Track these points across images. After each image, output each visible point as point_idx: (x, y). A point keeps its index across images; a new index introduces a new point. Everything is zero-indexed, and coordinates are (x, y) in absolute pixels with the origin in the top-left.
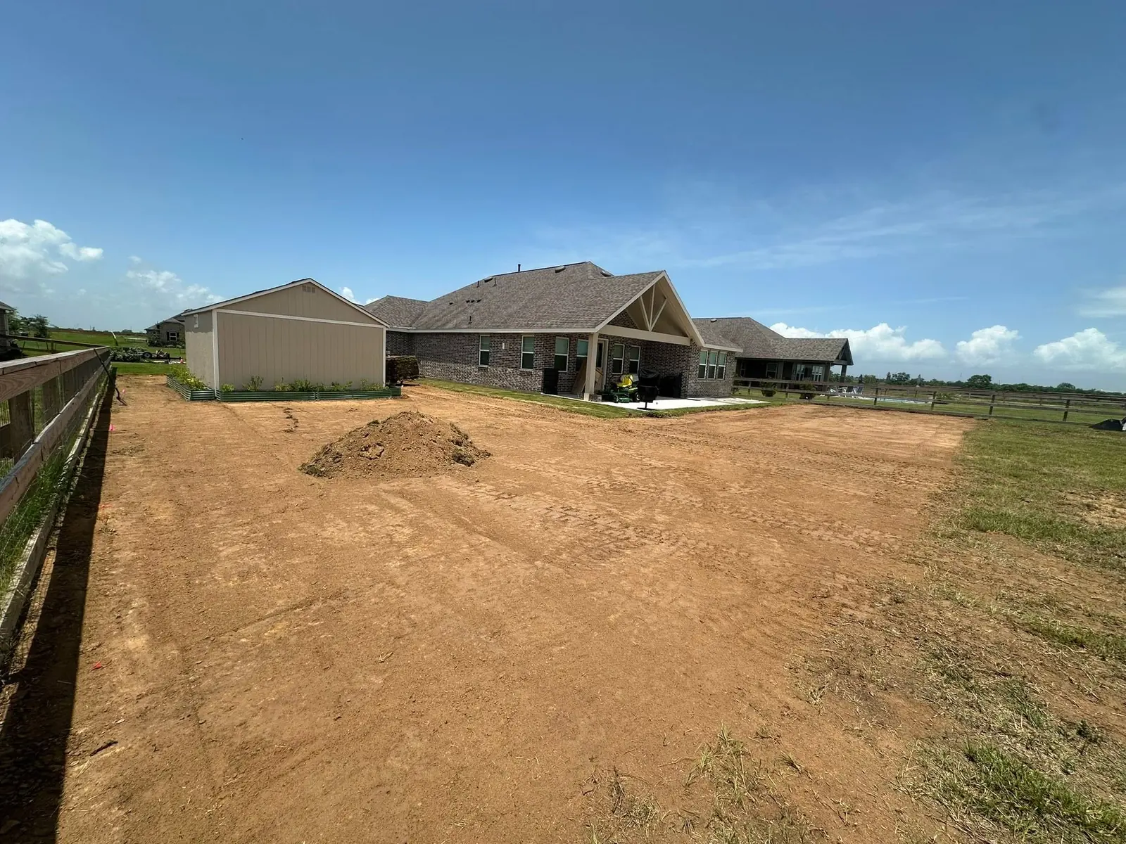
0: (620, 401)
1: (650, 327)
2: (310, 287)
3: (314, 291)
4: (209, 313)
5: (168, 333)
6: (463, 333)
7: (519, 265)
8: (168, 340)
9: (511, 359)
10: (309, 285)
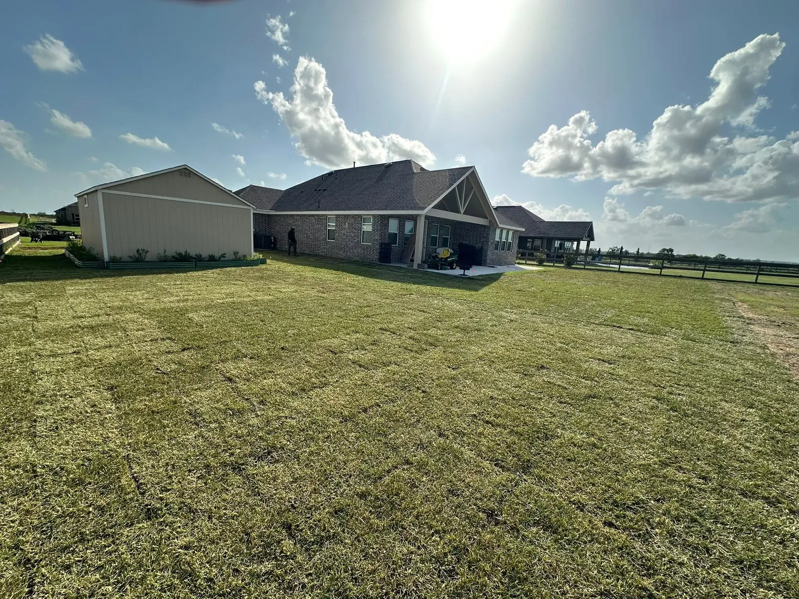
0: (441, 269)
1: (462, 211)
2: (186, 172)
3: (190, 176)
4: (95, 194)
5: (73, 215)
6: (314, 215)
7: (354, 162)
8: (74, 219)
9: (353, 235)
10: (184, 170)
